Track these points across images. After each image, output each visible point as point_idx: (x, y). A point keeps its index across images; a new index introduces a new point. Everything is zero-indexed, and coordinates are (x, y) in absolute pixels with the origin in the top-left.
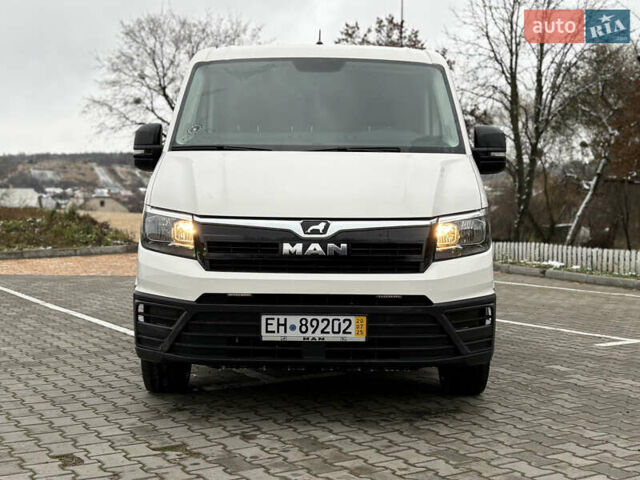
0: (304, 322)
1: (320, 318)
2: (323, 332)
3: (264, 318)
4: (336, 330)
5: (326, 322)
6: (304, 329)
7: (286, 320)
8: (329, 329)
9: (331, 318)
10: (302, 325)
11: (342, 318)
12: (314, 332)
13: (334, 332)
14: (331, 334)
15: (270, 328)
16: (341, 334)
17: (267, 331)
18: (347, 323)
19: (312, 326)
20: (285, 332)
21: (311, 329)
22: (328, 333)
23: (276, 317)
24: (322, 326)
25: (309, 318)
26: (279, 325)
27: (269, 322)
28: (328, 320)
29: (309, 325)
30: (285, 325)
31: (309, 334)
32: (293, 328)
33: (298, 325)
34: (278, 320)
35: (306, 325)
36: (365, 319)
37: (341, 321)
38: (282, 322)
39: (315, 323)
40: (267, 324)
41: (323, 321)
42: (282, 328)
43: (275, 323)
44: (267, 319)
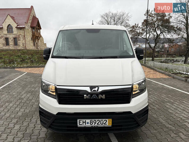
0: (91, 121)
1: (97, 120)
2: (97, 124)
3: (78, 120)
4: (102, 123)
5: (98, 121)
6: (91, 123)
7: (85, 121)
8: (100, 123)
9: (100, 120)
10: (91, 122)
11: (104, 120)
12: (95, 124)
13: (101, 124)
14: (100, 125)
15: (80, 123)
16: (104, 125)
17: (79, 124)
18: (106, 121)
19: (94, 122)
20: (85, 124)
21: (94, 123)
22: (99, 124)
23: (82, 120)
24: (97, 122)
25: (93, 120)
26: (83, 122)
27: (80, 121)
28: (99, 120)
29: (93, 122)
30: (85, 122)
31: (93, 125)
32: (88, 123)
33: (89, 122)
34: (83, 121)
35: (92, 122)
36: (111, 120)
37: (104, 121)
38: (84, 121)
39: (95, 122)
40: (79, 122)
41: (97, 121)
42: (84, 123)
43: (82, 122)
44: (79, 121)
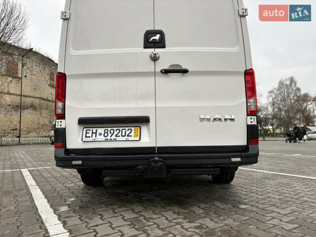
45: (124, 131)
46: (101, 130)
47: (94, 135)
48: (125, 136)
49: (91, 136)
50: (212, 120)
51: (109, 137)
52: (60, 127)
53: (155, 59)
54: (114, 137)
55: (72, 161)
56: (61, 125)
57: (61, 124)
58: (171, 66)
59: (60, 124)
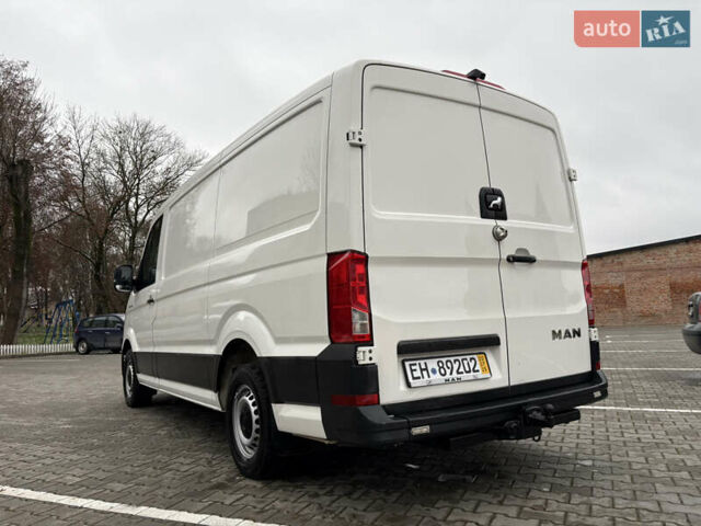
45: (465, 362)
46: (432, 364)
47: (425, 373)
48: (469, 372)
49: (420, 375)
50: (563, 335)
51: (448, 376)
52: (369, 362)
53: (499, 237)
54: (455, 375)
55: (410, 429)
56: (371, 359)
57: (371, 355)
58: (519, 250)
59: (368, 355)
